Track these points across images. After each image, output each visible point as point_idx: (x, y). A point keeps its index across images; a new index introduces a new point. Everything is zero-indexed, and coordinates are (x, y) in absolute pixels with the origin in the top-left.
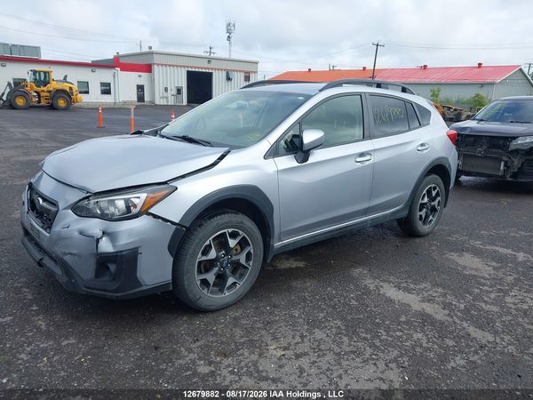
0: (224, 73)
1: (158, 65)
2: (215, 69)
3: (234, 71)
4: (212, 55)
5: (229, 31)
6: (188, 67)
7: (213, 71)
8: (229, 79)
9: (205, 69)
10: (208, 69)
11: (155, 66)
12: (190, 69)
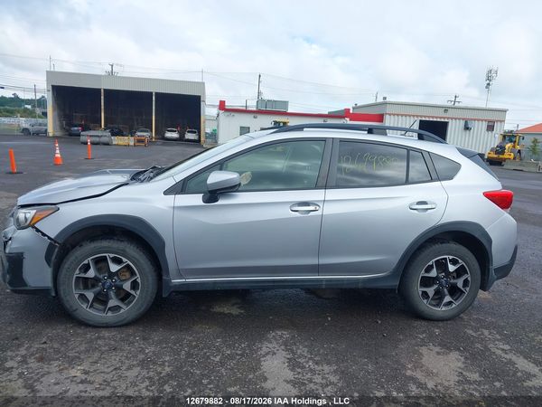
0: (462, 123)
1: (390, 115)
2: (452, 119)
3: (475, 120)
4: (456, 104)
5: (489, 78)
6: (421, 116)
7: (450, 121)
8: (467, 128)
9: (441, 118)
10: (444, 118)
11: (387, 116)
12: (424, 119)
